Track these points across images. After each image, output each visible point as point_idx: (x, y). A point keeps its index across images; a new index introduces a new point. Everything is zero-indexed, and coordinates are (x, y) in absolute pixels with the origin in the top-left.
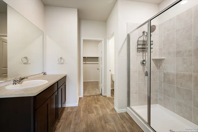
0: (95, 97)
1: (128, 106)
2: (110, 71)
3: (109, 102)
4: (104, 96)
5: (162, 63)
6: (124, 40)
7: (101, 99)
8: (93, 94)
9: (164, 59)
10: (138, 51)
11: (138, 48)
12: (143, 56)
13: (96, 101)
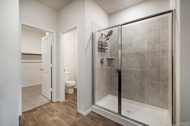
0: (44, 107)
1: (92, 105)
2: (64, 70)
3: (68, 107)
4: (56, 102)
5: (112, 61)
6: (89, 38)
7: (55, 108)
8: (39, 104)
9: (114, 59)
10: (99, 50)
11: (99, 48)
12: (102, 55)
13: (50, 113)
